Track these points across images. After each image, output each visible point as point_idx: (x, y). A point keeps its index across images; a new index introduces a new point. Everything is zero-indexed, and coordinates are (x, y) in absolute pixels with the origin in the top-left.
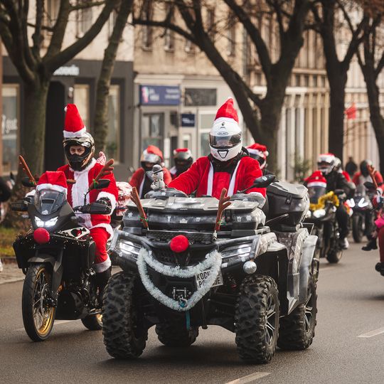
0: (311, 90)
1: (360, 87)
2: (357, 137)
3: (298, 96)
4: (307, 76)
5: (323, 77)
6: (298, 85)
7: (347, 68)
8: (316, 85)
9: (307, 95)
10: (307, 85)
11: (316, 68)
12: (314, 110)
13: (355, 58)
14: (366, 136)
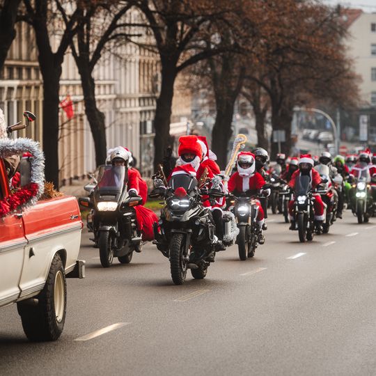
0: (25, 83)
1: (75, 80)
2: (72, 131)
3: (11, 89)
4: (20, 68)
5: (36, 69)
6: (11, 78)
7: (62, 61)
8: (29, 78)
9: (20, 88)
10: (20, 78)
11: (28, 60)
12: (28, 103)
13: (69, 50)
14: (82, 129)
